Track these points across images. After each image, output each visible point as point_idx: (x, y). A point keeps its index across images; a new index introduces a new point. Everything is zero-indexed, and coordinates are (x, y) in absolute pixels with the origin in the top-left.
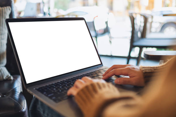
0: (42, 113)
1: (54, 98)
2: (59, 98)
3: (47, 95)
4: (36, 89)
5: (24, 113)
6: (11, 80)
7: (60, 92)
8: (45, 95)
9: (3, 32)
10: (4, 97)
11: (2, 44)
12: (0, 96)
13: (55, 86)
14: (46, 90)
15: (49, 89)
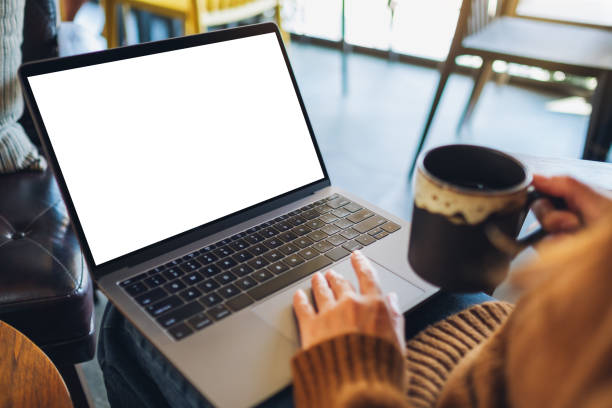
1: (172, 321)
2: (186, 321)
3: (151, 308)
5: (80, 299)
6: (39, 171)
8: (147, 307)
9: (9, 9)
11: (8, 51)
12: (9, 236)
13: (176, 274)
14: (150, 289)
15: (160, 283)
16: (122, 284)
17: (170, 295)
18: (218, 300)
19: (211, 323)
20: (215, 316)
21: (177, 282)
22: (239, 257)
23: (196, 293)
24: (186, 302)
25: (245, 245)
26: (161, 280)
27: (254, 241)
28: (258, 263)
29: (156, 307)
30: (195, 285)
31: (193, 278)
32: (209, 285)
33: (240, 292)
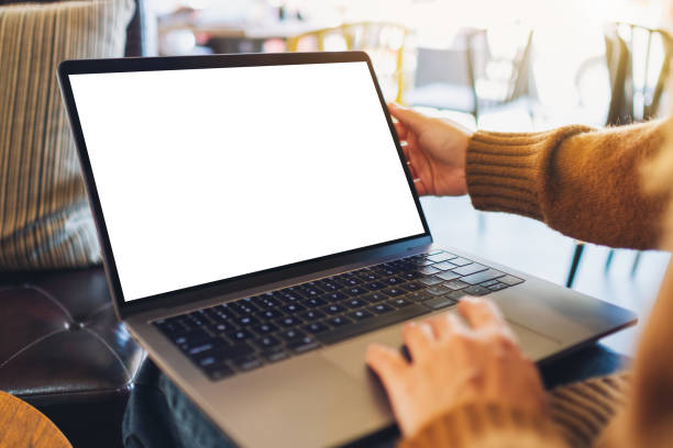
0: (170, 403)
1: (209, 361)
2: (228, 362)
3: (185, 347)
4: (155, 324)
5: (126, 394)
7: (240, 339)
8: (180, 346)
10: (78, 328)
12: (67, 326)
13: (224, 316)
14: (189, 329)
15: (203, 324)
17: (212, 335)
18: (274, 342)
19: (261, 365)
20: (267, 355)
21: (225, 324)
22: (308, 303)
23: (247, 335)
24: (232, 343)
25: (318, 292)
26: (204, 321)
27: (330, 289)
28: (334, 308)
29: (192, 346)
30: (248, 328)
31: (246, 320)
32: (265, 328)
33: (304, 336)
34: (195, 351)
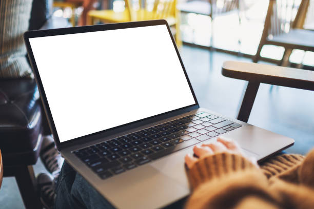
1: (101, 170)
2: (109, 170)
3: (89, 163)
6: (30, 79)
7: (114, 159)
8: (87, 163)
13: (106, 148)
14: (90, 155)
15: (96, 152)
16: (74, 152)
17: (101, 157)
18: (130, 160)
19: (124, 171)
20: (127, 167)
21: (106, 151)
22: (144, 140)
23: (117, 157)
24: (110, 161)
25: (148, 134)
26: (97, 151)
27: (153, 133)
28: (156, 142)
29: (92, 163)
30: (117, 153)
31: (116, 149)
32: (125, 153)
33: (143, 156)
34: (94, 165)
